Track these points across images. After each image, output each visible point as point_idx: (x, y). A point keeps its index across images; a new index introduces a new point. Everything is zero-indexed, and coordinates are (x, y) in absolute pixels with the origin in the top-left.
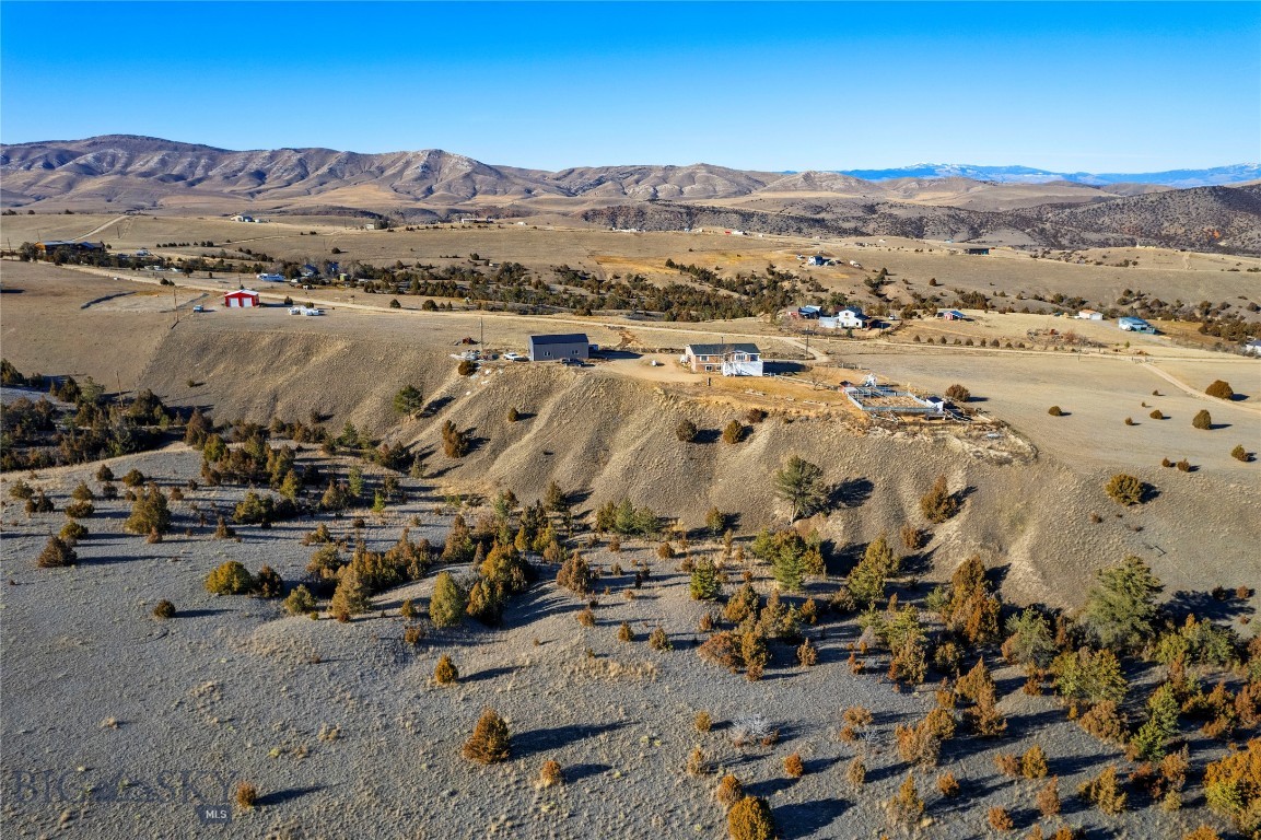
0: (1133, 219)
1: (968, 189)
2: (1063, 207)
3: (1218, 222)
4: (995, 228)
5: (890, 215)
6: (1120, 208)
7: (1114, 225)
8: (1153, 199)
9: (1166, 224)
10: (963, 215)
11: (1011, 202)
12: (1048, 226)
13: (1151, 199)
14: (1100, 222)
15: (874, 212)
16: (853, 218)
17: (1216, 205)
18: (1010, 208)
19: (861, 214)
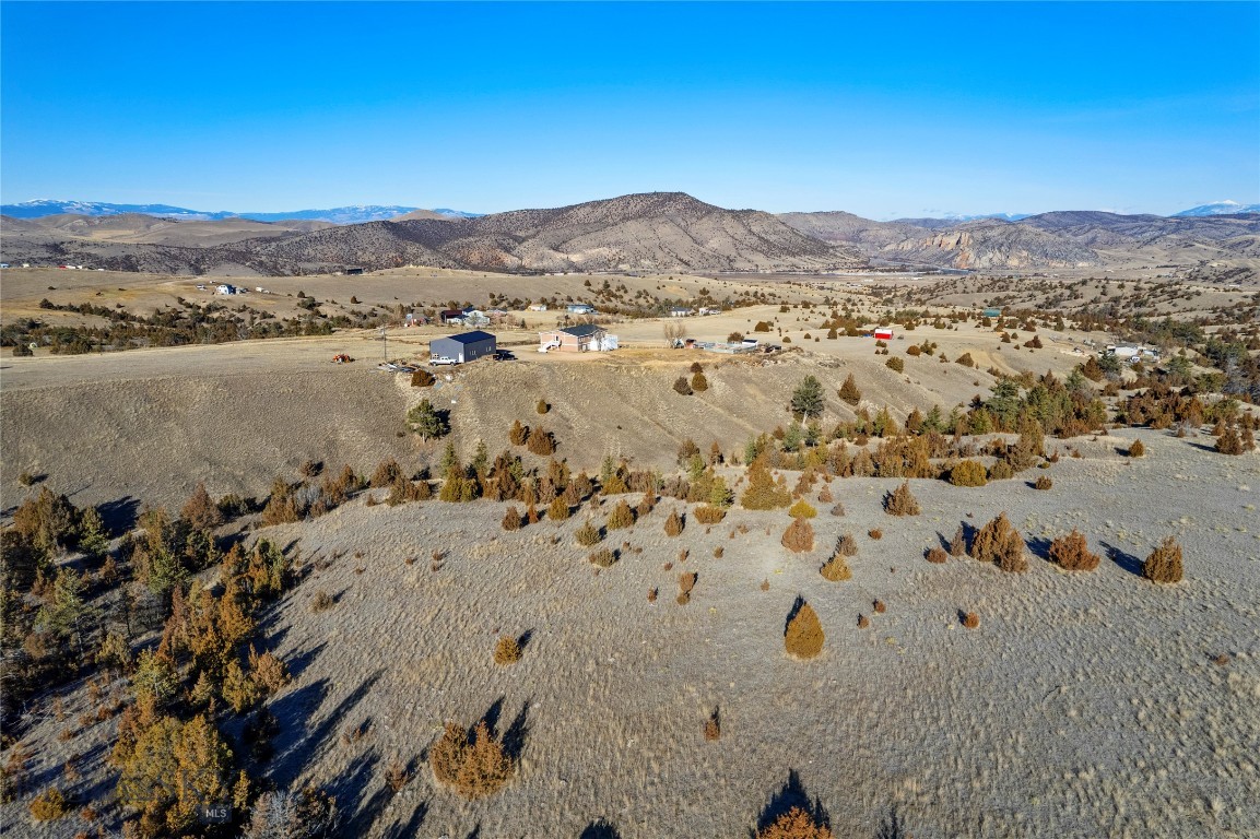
0: (332, 250)
1: (148, 227)
2: (268, 240)
3: (397, 250)
4: (216, 263)
5: (89, 255)
6: (318, 240)
7: (319, 255)
8: (343, 231)
9: (360, 253)
10: (174, 252)
11: (209, 238)
12: (263, 258)
13: (340, 232)
14: (306, 253)
15: (63, 252)
16: (42, 259)
17: (390, 236)
18: (217, 244)
19: (47, 255)
